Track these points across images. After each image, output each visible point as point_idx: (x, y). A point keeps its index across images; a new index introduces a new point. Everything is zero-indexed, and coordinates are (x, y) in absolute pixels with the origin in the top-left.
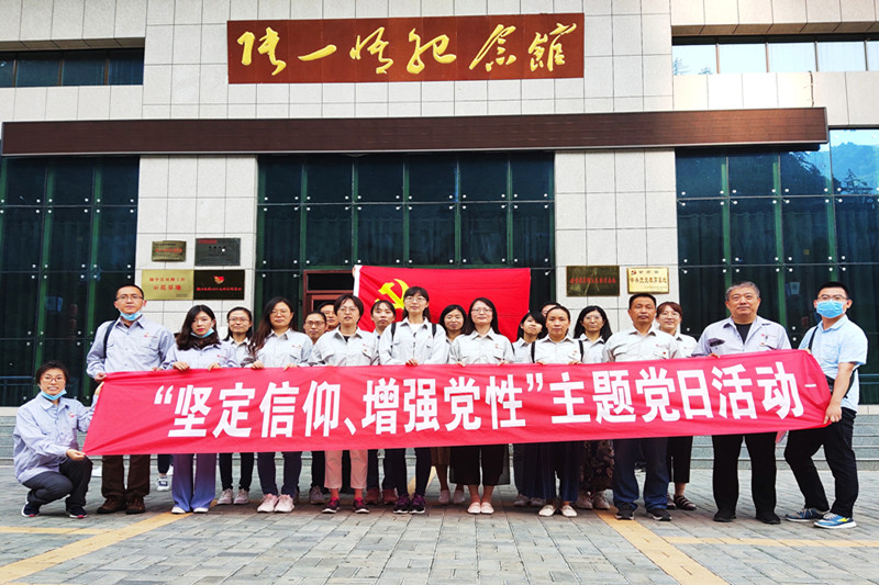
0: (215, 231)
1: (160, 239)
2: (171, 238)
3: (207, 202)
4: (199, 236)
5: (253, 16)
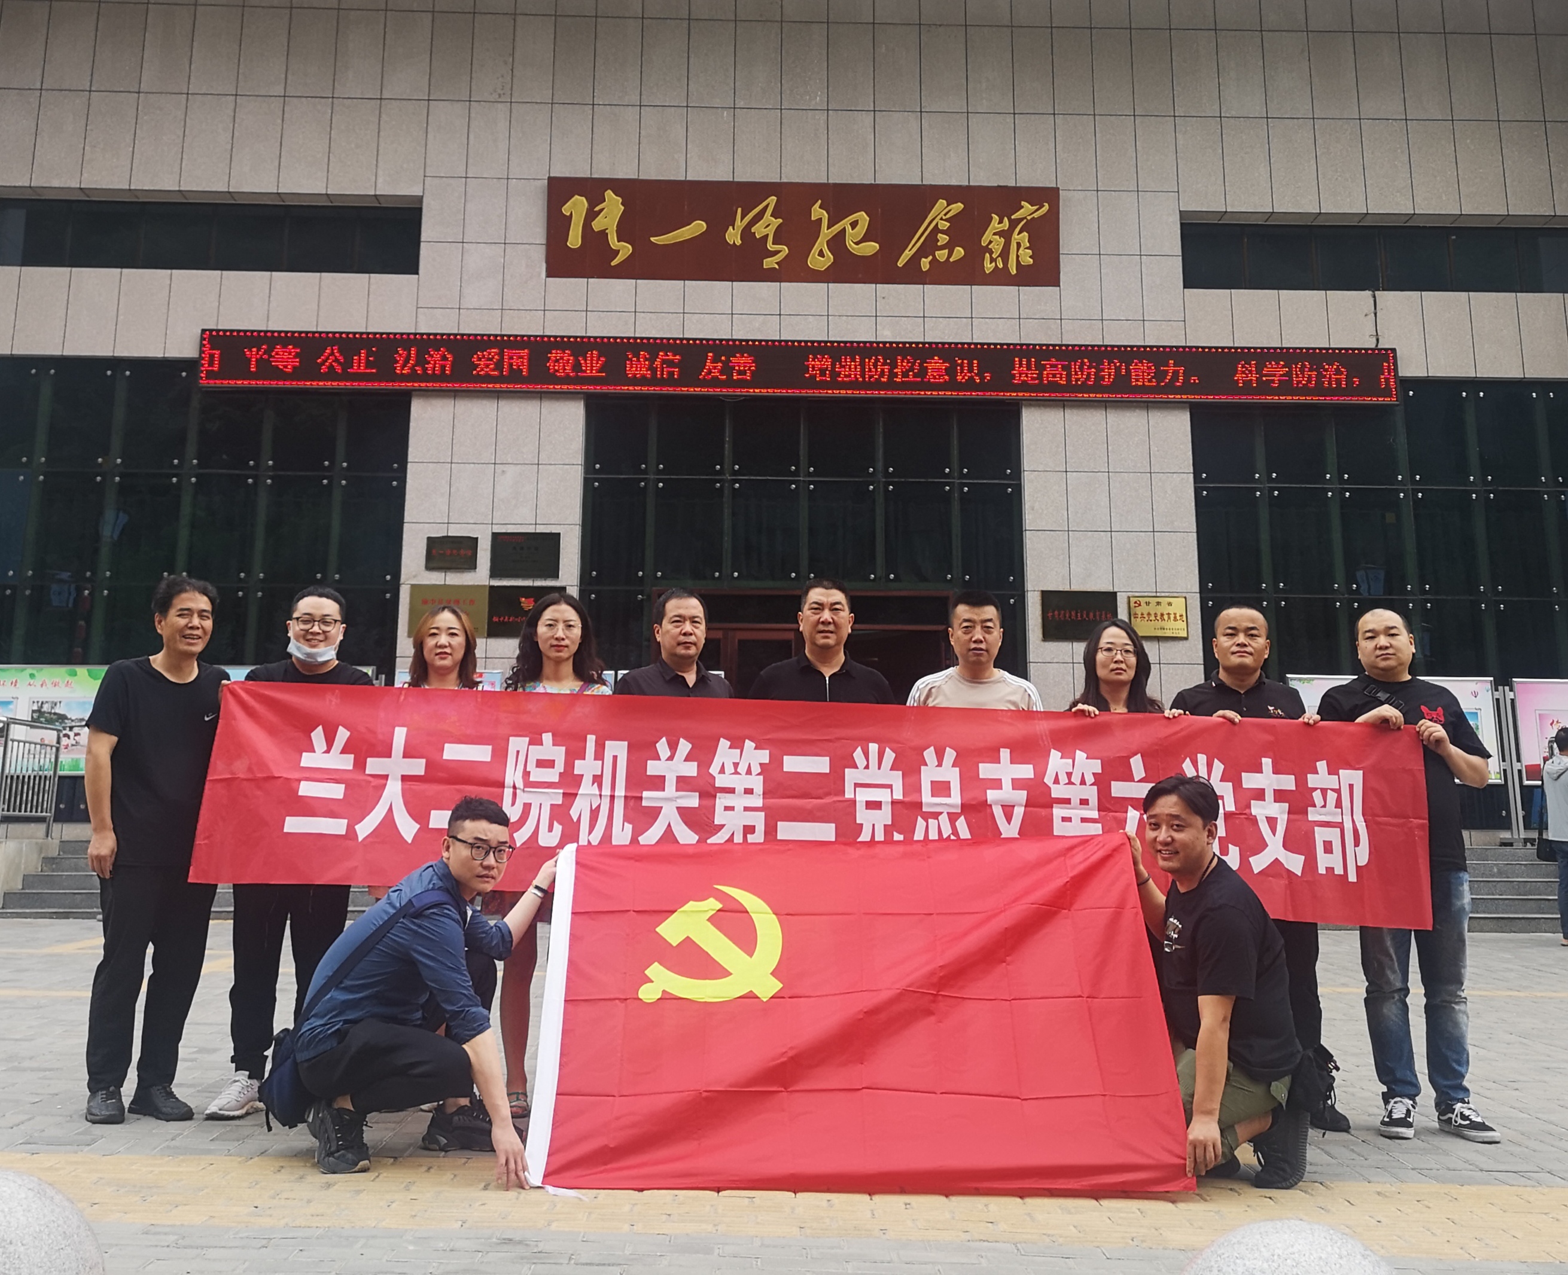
0: (522, 520)
1: (439, 532)
2: (455, 531)
3: (511, 470)
4: (497, 529)
5: (580, 170)
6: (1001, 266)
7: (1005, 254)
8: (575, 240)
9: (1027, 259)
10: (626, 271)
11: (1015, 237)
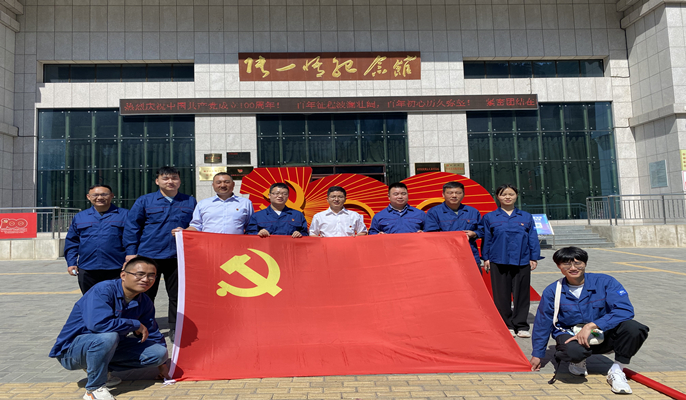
0: (237, 149)
3: (231, 136)
4: (228, 151)
5: (251, 50)
6: (400, 74)
7: (401, 71)
8: (249, 70)
9: (409, 71)
10: (268, 79)
11: (405, 66)
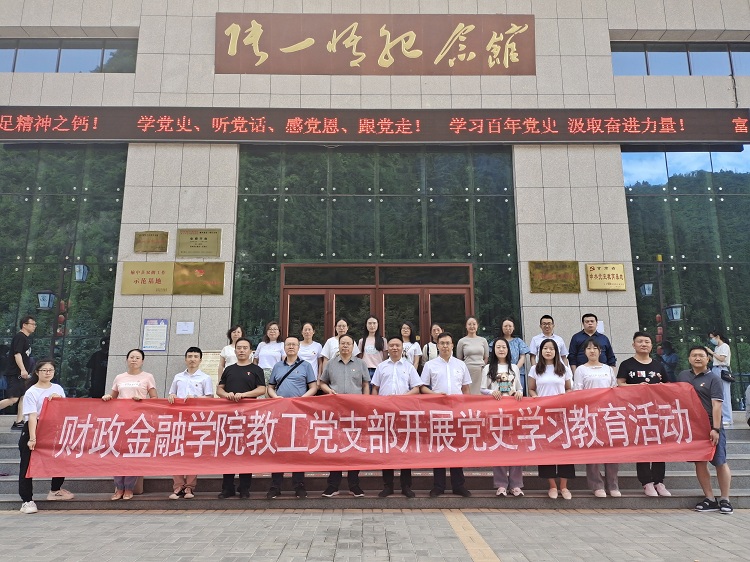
0: (197, 221)
1: (143, 229)
2: (153, 228)
3: (190, 191)
4: (181, 227)
5: (238, 9)
6: (499, 63)
7: (501, 56)
8: (232, 50)
9: (515, 58)
10: (264, 70)
11: (508, 45)
